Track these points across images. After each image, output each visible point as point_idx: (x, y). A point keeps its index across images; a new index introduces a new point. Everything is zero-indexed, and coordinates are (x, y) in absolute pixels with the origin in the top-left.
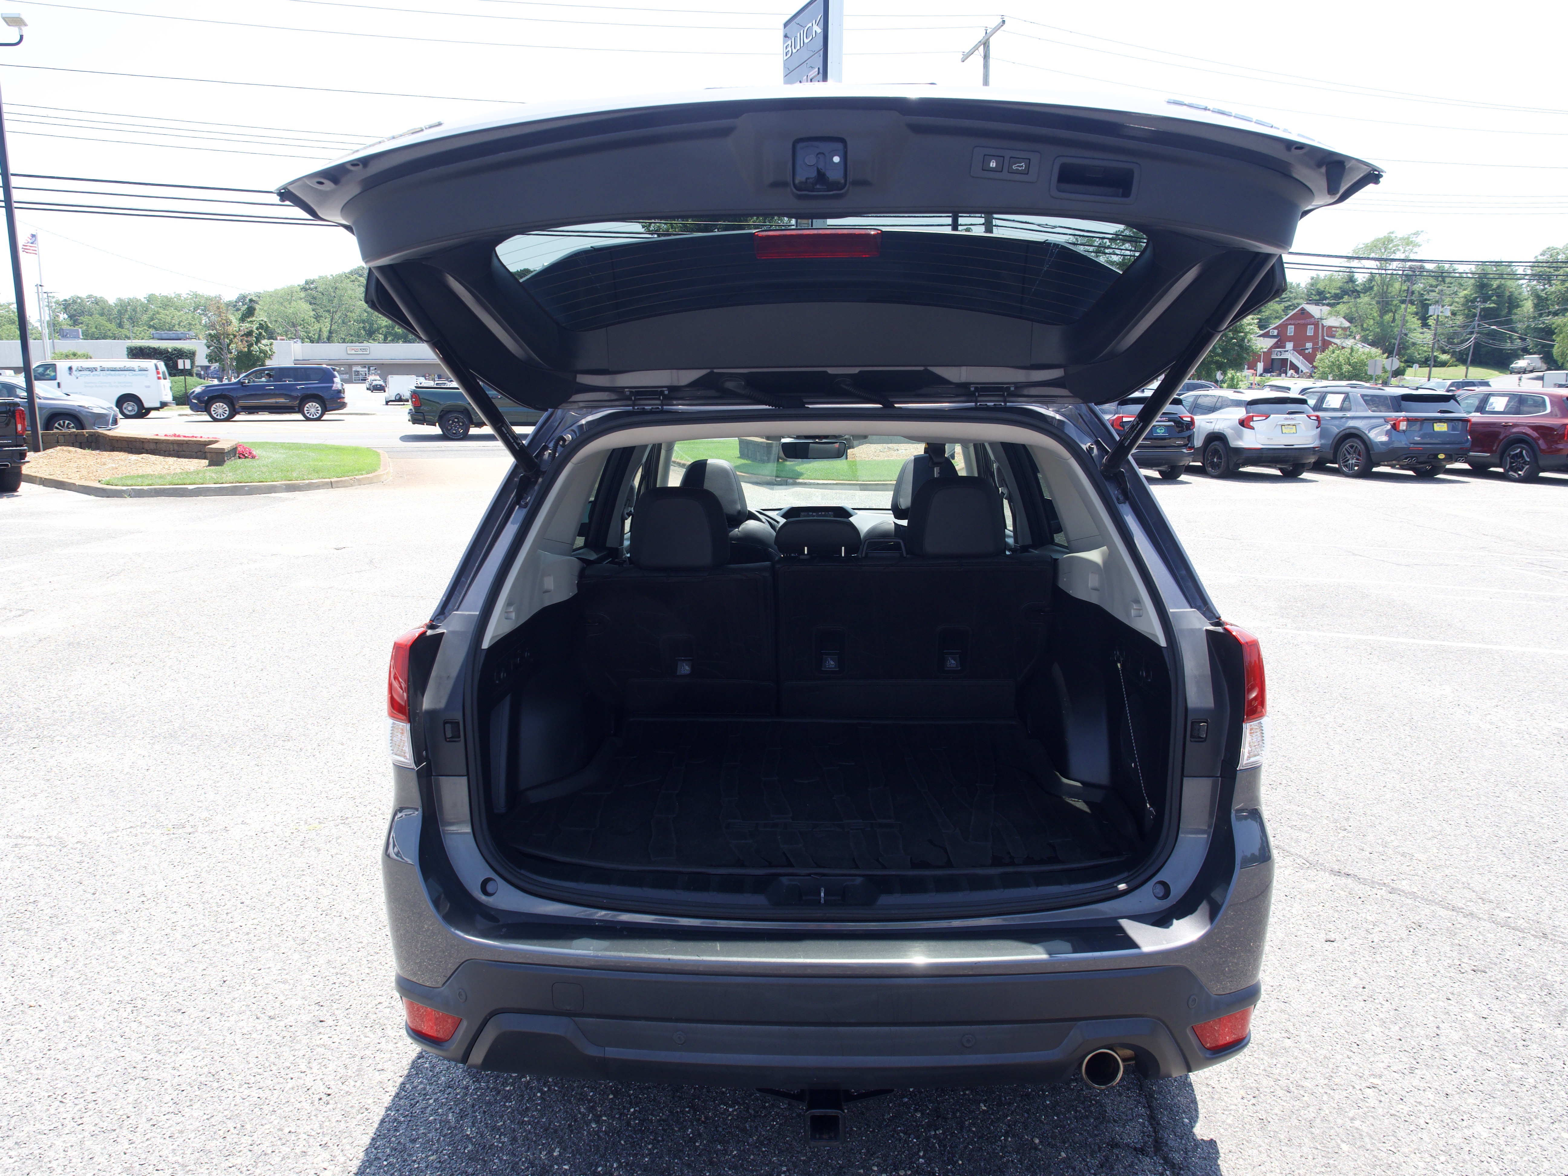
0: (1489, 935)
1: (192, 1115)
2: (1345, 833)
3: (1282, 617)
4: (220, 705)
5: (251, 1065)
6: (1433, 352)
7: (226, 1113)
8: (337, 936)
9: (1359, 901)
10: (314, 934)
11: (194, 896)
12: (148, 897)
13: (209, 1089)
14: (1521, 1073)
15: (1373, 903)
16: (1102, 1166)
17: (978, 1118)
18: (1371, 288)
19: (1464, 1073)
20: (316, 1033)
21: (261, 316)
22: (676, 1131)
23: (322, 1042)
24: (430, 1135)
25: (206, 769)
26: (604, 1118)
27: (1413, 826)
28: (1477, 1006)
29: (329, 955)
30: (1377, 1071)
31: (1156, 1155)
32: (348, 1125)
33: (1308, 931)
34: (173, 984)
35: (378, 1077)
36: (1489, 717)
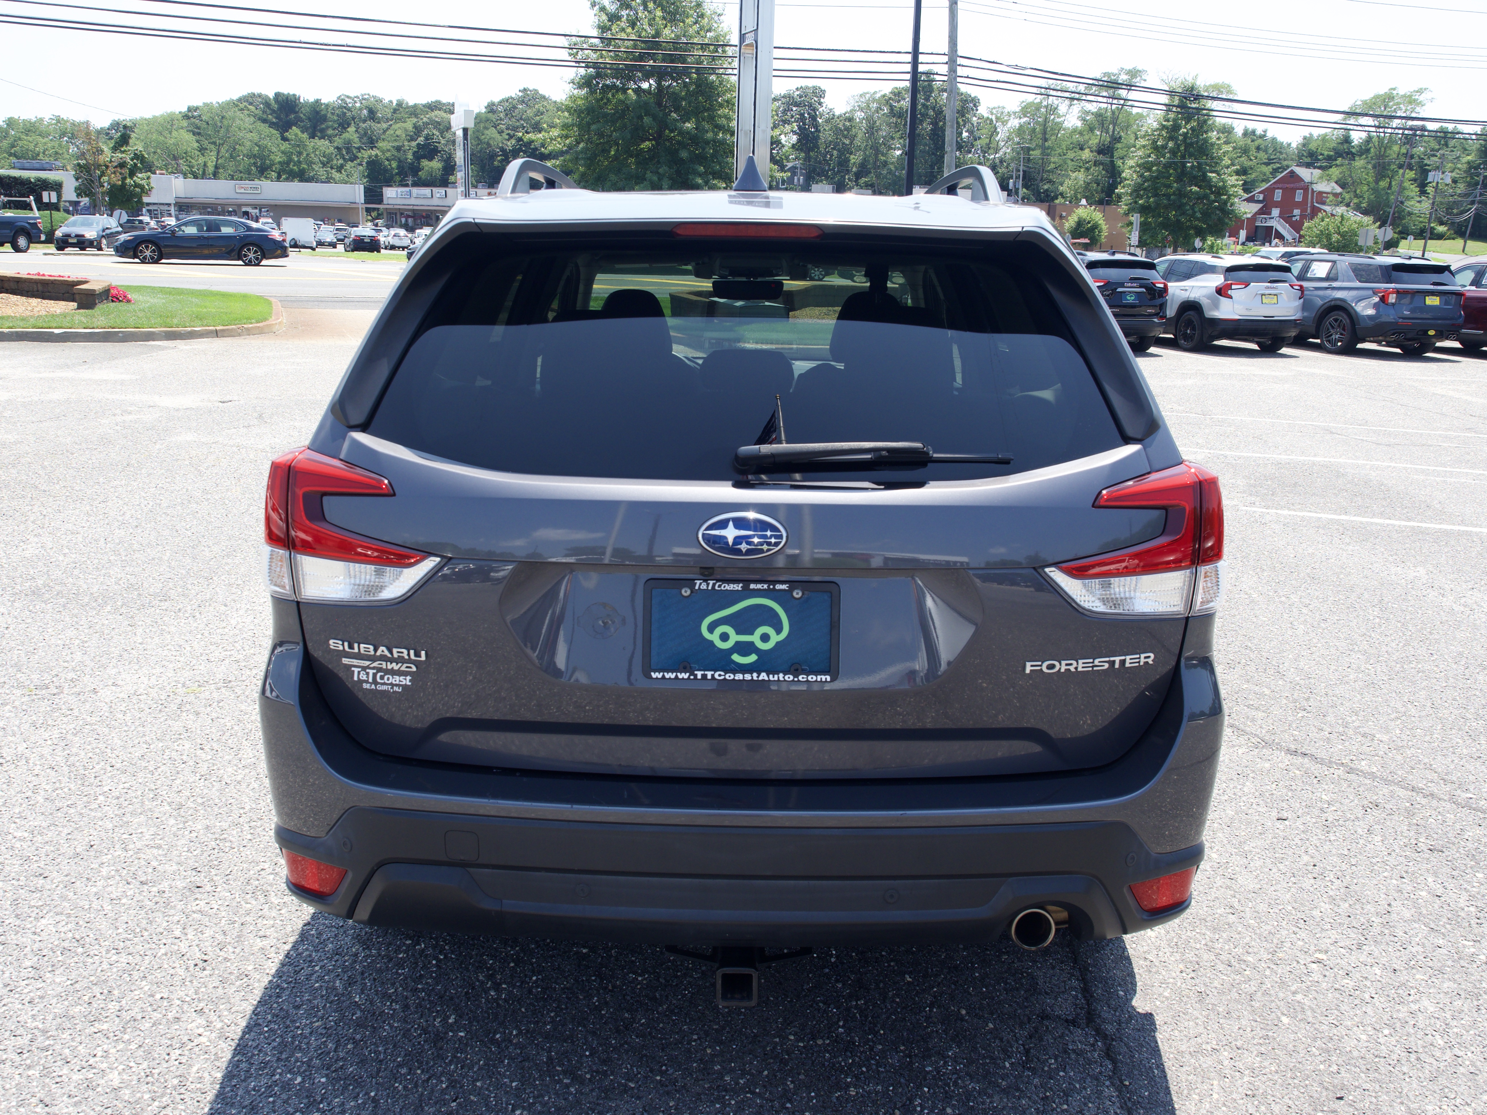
0: (1448, 815)
1: (54, 981)
2: (1304, 713)
3: (1251, 495)
4: (89, 562)
5: (119, 931)
6: (1429, 223)
7: (92, 978)
8: (217, 801)
9: (1315, 781)
10: (192, 799)
11: (58, 758)
12: (8, 759)
13: (73, 955)
14: (1472, 950)
15: (1329, 783)
16: (1031, 1037)
17: (902, 989)
18: (1368, 151)
19: (1414, 950)
20: (192, 898)
21: (136, 145)
22: (581, 1000)
23: (198, 908)
24: (316, 1002)
25: (73, 628)
26: (504, 986)
27: (1376, 707)
28: (1432, 884)
29: (207, 821)
30: (1323, 947)
31: (1088, 1027)
32: (226, 991)
33: (1260, 809)
34: (33, 848)
35: (259, 943)
36: (1464, 600)
